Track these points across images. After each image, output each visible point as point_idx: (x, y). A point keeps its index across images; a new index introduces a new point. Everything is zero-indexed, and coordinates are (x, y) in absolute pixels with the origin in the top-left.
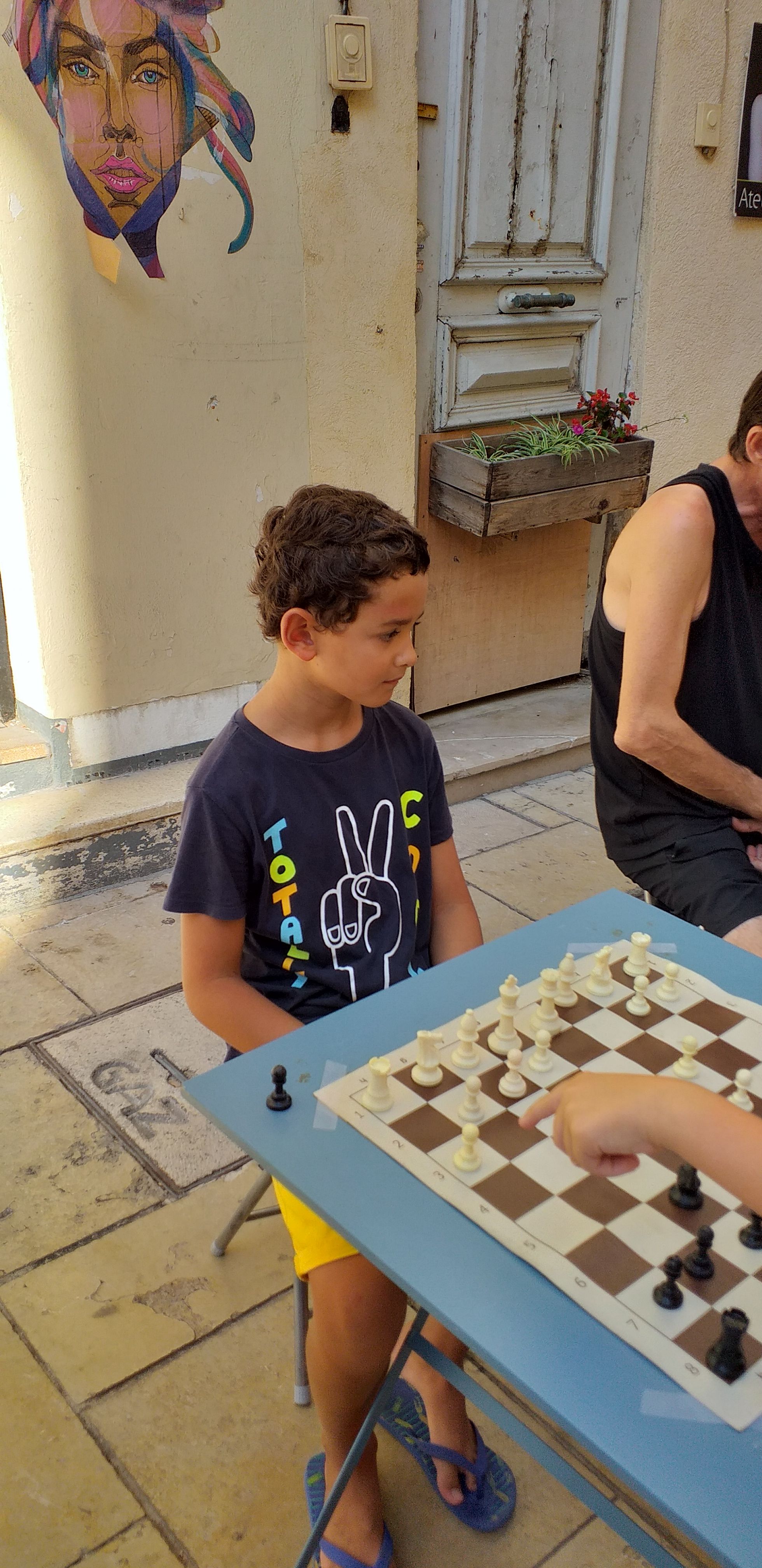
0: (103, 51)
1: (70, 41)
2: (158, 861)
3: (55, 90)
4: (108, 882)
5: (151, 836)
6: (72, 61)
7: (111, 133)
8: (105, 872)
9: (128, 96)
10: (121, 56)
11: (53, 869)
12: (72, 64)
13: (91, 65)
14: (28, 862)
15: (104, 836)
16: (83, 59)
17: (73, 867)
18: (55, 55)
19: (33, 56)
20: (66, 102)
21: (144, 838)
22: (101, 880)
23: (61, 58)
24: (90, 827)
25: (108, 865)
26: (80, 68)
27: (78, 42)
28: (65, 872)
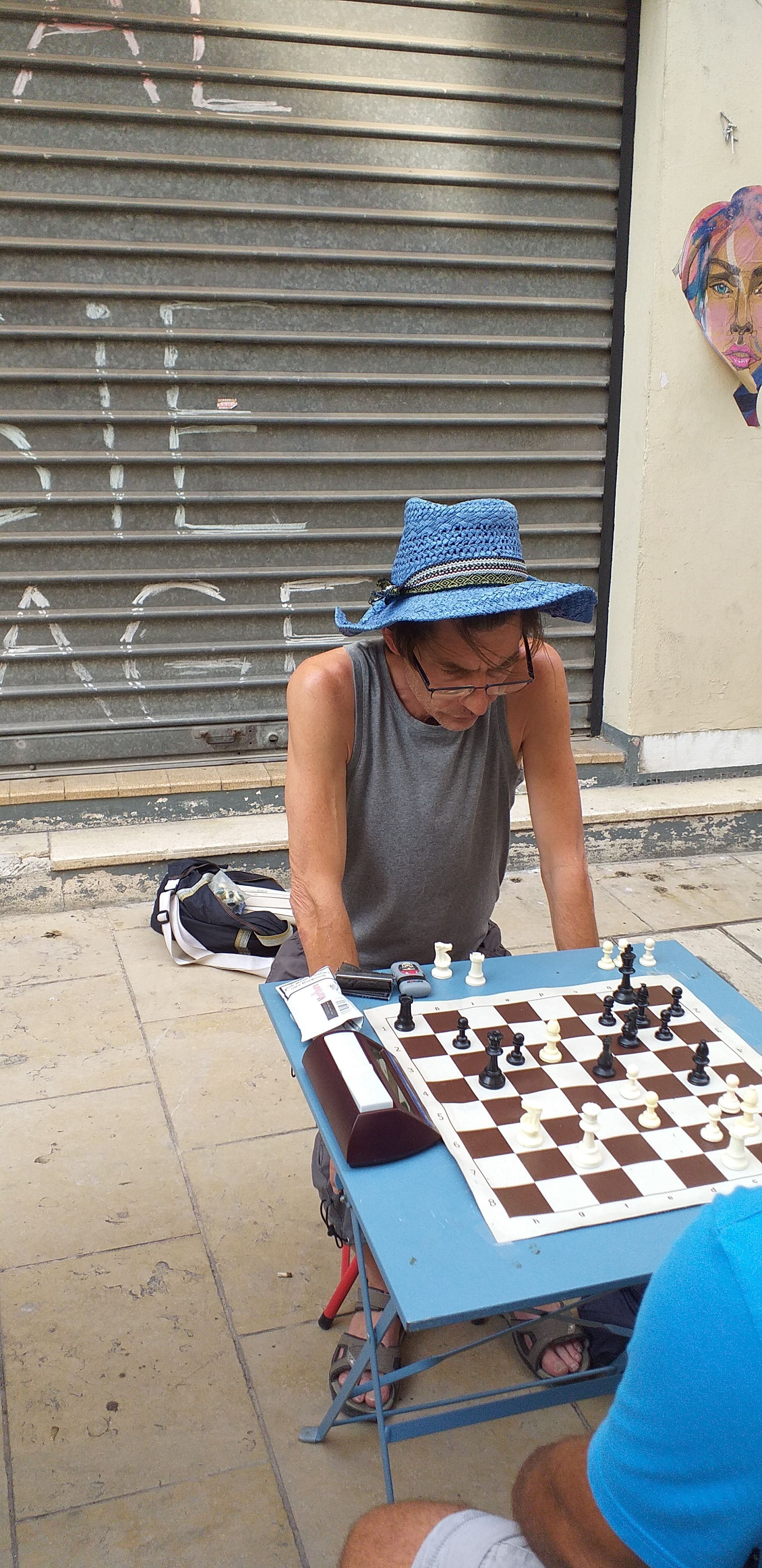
0: (738, 275)
1: (717, 270)
2: (696, 847)
3: (702, 303)
4: (658, 855)
5: (693, 827)
6: (716, 283)
7: (735, 329)
8: (657, 848)
9: (751, 303)
10: (750, 277)
11: (622, 838)
12: (715, 285)
13: (729, 285)
14: (606, 831)
15: (660, 821)
16: (723, 281)
17: (635, 840)
18: (705, 281)
19: (690, 282)
20: (708, 310)
21: (688, 827)
22: (653, 853)
23: (709, 282)
24: (651, 812)
25: (660, 843)
26: (720, 288)
27: (723, 271)
28: (630, 843)
